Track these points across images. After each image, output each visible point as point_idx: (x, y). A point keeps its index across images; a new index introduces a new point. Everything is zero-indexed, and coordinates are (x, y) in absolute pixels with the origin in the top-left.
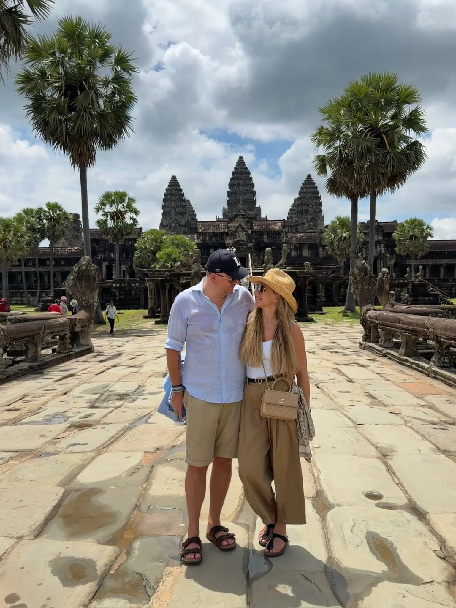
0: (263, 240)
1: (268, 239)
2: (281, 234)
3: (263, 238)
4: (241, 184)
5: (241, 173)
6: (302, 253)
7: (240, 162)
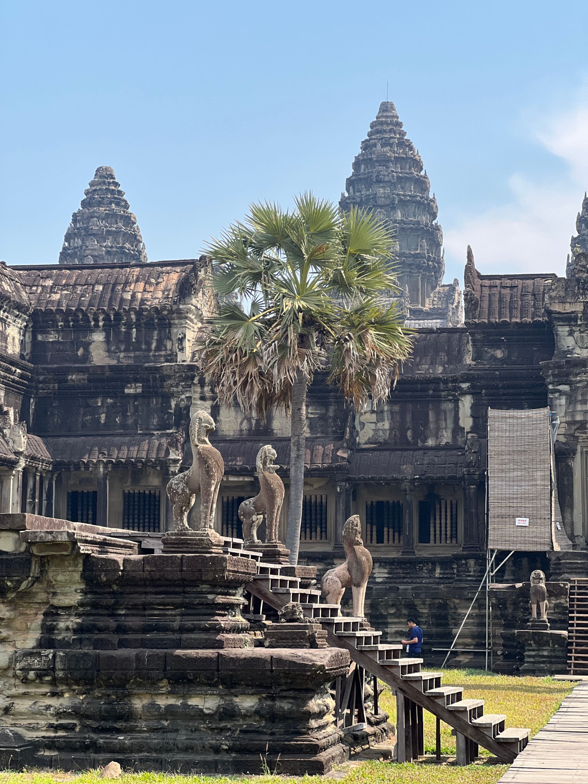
0: (87, 356)
1: (108, 351)
2: (170, 325)
3: (87, 346)
4: (381, 201)
5: (384, 161)
6: (270, 419)
7: (382, 123)
